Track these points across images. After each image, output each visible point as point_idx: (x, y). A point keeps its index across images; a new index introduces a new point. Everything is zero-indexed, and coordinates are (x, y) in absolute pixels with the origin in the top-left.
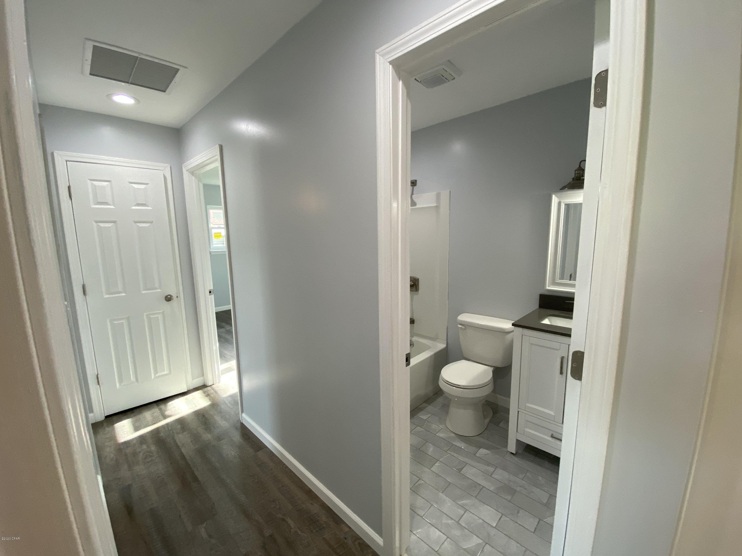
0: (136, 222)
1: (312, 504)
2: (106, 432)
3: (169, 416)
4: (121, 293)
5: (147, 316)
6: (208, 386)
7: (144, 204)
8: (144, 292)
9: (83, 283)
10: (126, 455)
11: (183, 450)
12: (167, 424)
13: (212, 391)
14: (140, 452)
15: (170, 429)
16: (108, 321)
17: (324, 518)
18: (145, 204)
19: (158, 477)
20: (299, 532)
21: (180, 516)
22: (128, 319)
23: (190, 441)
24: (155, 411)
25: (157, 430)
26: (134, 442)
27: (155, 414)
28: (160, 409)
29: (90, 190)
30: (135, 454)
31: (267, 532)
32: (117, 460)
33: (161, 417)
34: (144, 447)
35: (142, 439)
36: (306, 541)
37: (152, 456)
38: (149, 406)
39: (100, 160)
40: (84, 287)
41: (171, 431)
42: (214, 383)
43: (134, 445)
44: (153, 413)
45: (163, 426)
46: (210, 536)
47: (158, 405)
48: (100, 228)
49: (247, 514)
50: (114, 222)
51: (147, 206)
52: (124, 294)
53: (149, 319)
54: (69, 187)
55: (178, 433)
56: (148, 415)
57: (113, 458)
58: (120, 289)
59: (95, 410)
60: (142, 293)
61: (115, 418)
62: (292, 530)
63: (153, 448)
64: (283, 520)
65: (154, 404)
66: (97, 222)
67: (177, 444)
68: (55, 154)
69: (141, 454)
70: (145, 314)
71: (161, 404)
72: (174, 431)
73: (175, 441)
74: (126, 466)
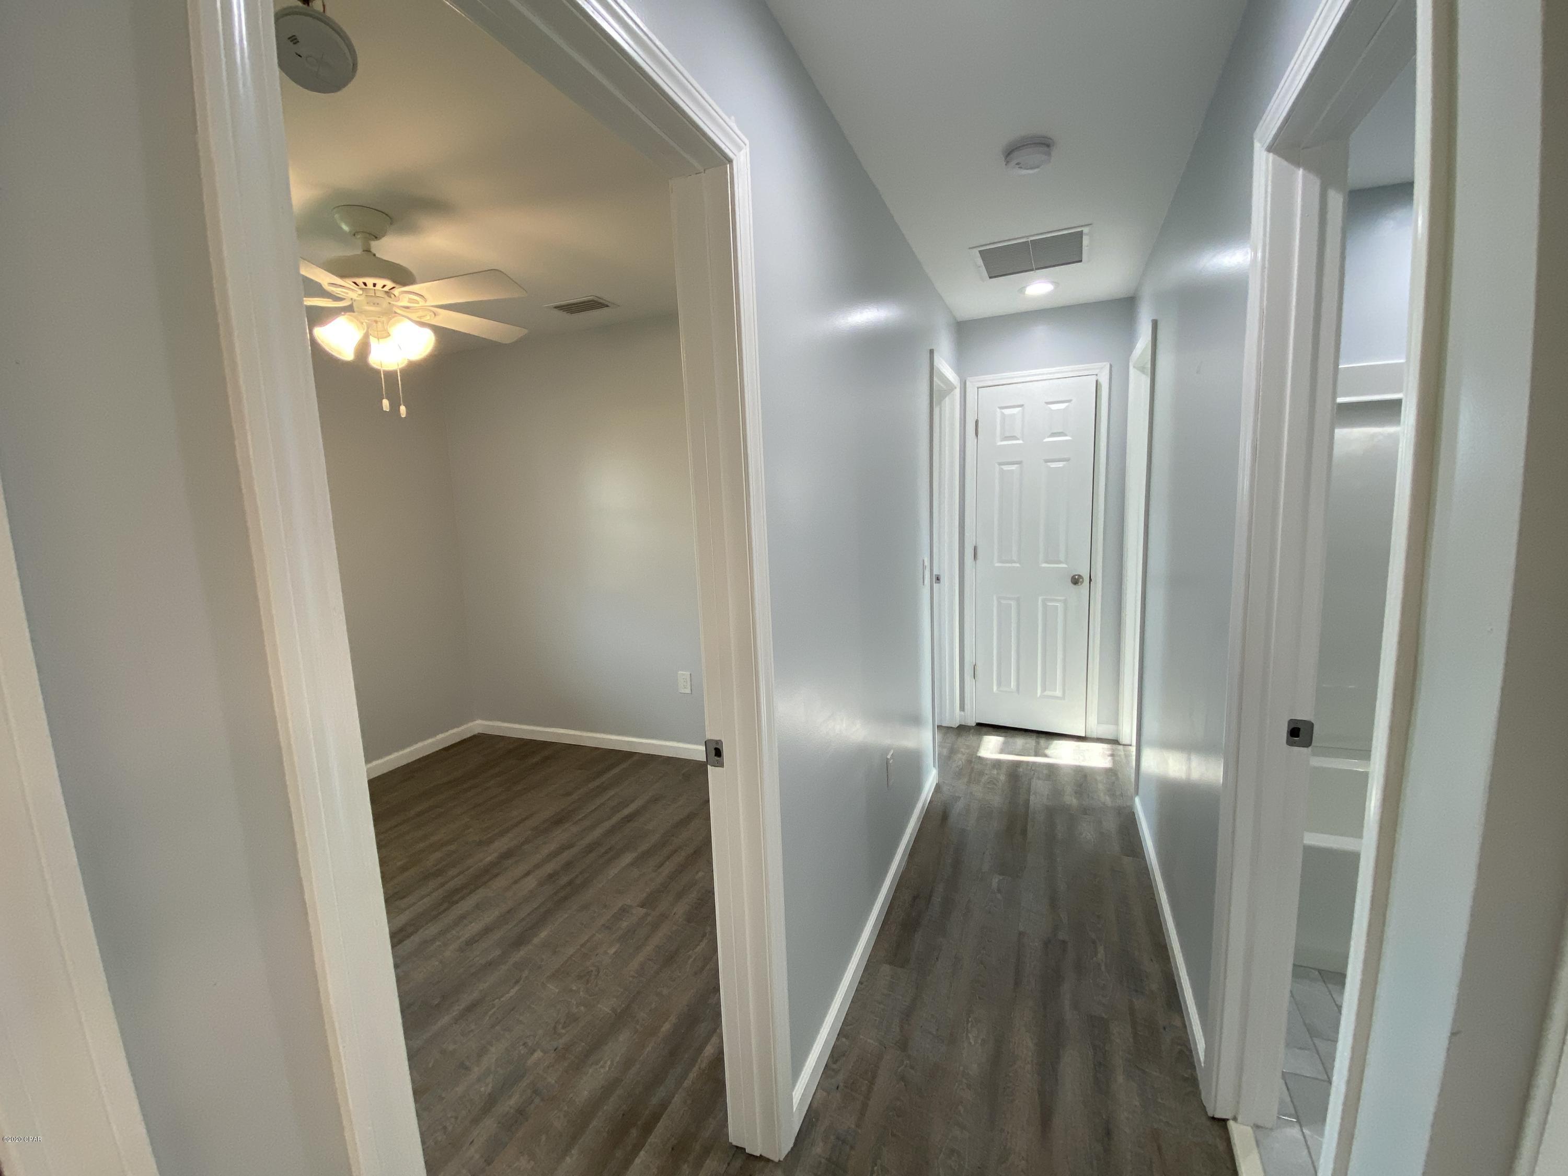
0: (1047, 461)
1: (1151, 960)
2: (968, 739)
3: (1046, 756)
4: (1015, 562)
5: (1044, 601)
6: (1121, 743)
7: (1059, 433)
8: (1044, 565)
9: (975, 545)
10: (972, 768)
11: (1032, 798)
12: (1034, 763)
13: (1122, 753)
14: (987, 774)
15: (1033, 768)
16: (995, 598)
17: (1154, 985)
18: (1062, 433)
19: (988, 807)
20: (1103, 968)
21: (984, 853)
22: (1018, 600)
23: (1047, 793)
24: (1031, 742)
25: (1017, 764)
26: (989, 762)
27: (1028, 745)
28: (1038, 743)
29: (998, 420)
30: (981, 773)
31: (1062, 936)
32: (962, 769)
33: (1032, 752)
34: (995, 772)
35: (997, 764)
36: (1103, 982)
37: (995, 785)
38: (1027, 733)
39: (1013, 378)
40: (975, 549)
41: (1033, 772)
42: (1131, 742)
43: (987, 764)
44: (1026, 743)
45: (1027, 763)
46: (999, 891)
47: (1037, 737)
48: (1002, 471)
49: (1053, 902)
50: (1019, 463)
51: (1066, 435)
52: (1018, 565)
53: (1045, 606)
54: (977, 422)
55: (1039, 778)
56: (1020, 742)
57: (960, 765)
58: (1015, 558)
59: (966, 711)
60: (1040, 566)
61: (985, 729)
62: (1095, 959)
63: (1002, 778)
64: (1094, 942)
65: (1035, 735)
66: (1000, 464)
67: (1030, 788)
68: (968, 383)
69: (987, 777)
70: (1040, 598)
71: (1041, 737)
72: (1036, 774)
73: (1030, 784)
74: (966, 780)
